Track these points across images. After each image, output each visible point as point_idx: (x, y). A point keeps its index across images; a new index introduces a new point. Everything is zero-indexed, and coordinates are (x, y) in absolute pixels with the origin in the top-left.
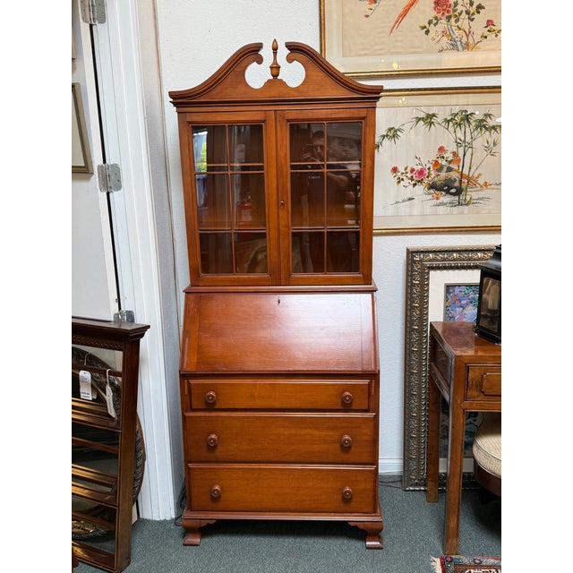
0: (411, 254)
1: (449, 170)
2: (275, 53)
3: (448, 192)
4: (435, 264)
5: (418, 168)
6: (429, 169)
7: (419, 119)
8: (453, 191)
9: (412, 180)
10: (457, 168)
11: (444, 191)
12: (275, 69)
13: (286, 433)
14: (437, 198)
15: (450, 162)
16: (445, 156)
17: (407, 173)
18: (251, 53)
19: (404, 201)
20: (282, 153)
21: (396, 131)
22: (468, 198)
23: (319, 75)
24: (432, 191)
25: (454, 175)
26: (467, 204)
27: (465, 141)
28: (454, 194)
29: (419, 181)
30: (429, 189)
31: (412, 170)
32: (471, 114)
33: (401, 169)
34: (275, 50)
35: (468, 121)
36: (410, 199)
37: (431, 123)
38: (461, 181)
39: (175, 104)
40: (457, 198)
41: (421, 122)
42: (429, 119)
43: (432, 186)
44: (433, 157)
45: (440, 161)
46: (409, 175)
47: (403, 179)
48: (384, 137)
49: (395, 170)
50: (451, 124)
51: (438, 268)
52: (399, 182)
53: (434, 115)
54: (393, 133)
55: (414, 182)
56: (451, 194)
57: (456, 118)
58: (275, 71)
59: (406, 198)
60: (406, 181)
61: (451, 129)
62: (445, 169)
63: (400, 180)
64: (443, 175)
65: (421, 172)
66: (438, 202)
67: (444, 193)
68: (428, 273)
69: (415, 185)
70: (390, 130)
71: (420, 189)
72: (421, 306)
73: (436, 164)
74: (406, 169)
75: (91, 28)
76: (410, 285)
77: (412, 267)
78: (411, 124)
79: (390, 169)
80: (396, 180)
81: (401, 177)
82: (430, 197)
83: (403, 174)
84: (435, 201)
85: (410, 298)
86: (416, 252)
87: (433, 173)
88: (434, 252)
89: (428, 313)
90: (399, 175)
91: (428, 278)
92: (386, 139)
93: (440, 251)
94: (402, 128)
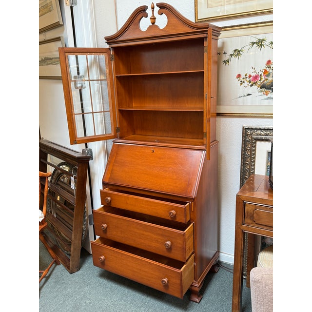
0: (245, 130)
2: (153, 11)
4: (259, 137)
5: (254, 75)
6: (261, 75)
7: (253, 43)
9: (250, 82)
12: (153, 19)
14: (267, 95)
16: (272, 66)
17: (246, 78)
18: (141, 12)
19: (244, 96)
21: (239, 51)
23: (175, 20)
24: (263, 90)
29: (254, 83)
30: (261, 88)
31: (250, 76)
33: (243, 76)
34: (153, 8)
36: (249, 95)
37: (261, 46)
39: (108, 43)
41: (255, 45)
42: (260, 43)
43: (263, 87)
44: (263, 66)
45: (268, 70)
46: (248, 79)
47: (244, 82)
48: (232, 55)
49: (239, 76)
51: (262, 140)
52: (241, 84)
53: (263, 40)
54: (238, 52)
55: (251, 84)
58: (153, 21)
59: (246, 94)
60: (246, 83)
62: (272, 75)
63: (242, 83)
64: (270, 79)
65: (256, 77)
66: (267, 97)
67: (271, 91)
68: (255, 143)
69: (251, 85)
70: (235, 51)
71: (255, 87)
72: (250, 163)
73: (265, 72)
74: (246, 75)
75: (72, 8)
76: (244, 150)
77: (245, 138)
78: (248, 47)
79: (236, 75)
80: (239, 83)
81: (243, 80)
82: (262, 93)
83: (244, 78)
84: (265, 97)
85: (244, 158)
86: (248, 129)
87: (263, 78)
88: (260, 129)
89: (254, 169)
90: (241, 79)
91: (255, 146)
92: (233, 57)
93: (264, 129)
94: (243, 49)
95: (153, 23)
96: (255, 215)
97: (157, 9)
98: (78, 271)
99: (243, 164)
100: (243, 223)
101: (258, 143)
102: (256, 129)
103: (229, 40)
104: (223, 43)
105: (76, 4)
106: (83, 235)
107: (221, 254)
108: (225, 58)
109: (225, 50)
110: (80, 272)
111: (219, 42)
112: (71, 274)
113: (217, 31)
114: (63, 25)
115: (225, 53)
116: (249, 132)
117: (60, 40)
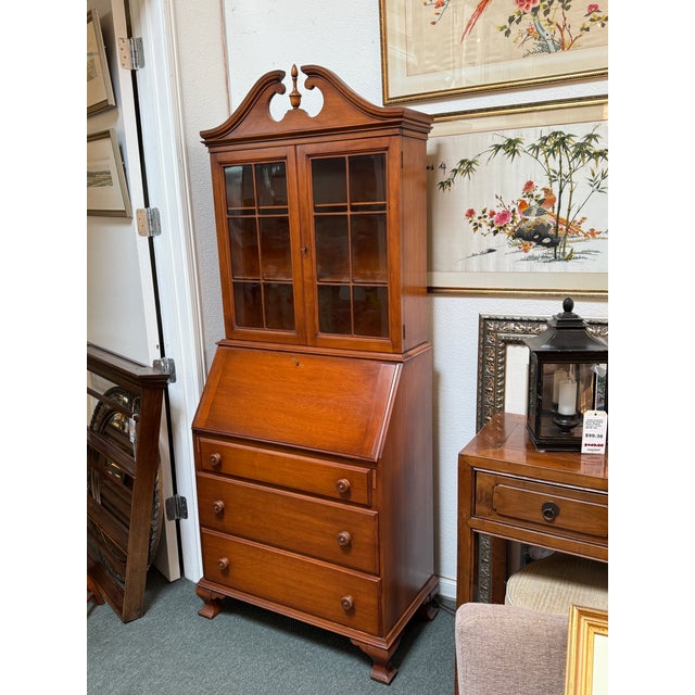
0: (484, 322)
1: (541, 212)
2: (295, 81)
3: (539, 242)
4: (512, 336)
5: (497, 211)
6: (514, 211)
7: (498, 147)
8: (546, 241)
9: (492, 226)
10: (551, 210)
11: (535, 240)
12: (296, 98)
13: (285, 514)
14: (526, 251)
15: (541, 202)
16: (535, 194)
17: (485, 217)
18: (271, 83)
19: (482, 253)
20: (303, 194)
21: (470, 163)
22: (568, 251)
24: (518, 241)
25: (548, 219)
26: (567, 260)
27: (560, 173)
28: (548, 245)
29: (501, 228)
30: (514, 238)
31: (492, 214)
32: (569, 136)
33: (478, 213)
34: (295, 76)
35: (564, 146)
36: (491, 251)
37: (514, 152)
38: (557, 228)
39: (207, 144)
40: (552, 250)
41: (501, 151)
42: (511, 147)
43: (518, 235)
44: (518, 195)
45: (527, 200)
46: (488, 220)
47: (480, 226)
48: (455, 171)
49: (471, 213)
50: (541, 151)
51: (516, 342)
52: (476, 229)
53: (517, 141)
54: (467, 166)
55: (494, 229)
56: (544, 245)
57: (548, 143)
58: (295, 100)
59: (485, 250)
60: (485, 228)
61: (542, 158)
62: (535, 211)
63: (477, 226)
64: (532, 219)
65: (504, 216)
66: (527, 255)
67: (534, 244)
68: (504, 348)
69: (496, 232)
70: (462, 162)
71: (502, 236)
72: (494, 390)
73: (523, 204)
74: (484, 212)
75: (134, 73)
76: (483, 362)
77: (485, 339)
78: (488, 155)
79: (465, 212)
80: (471, 226)
81: (478, 222)
82: (516, 248)
83: (480, 218)
84: (523, 255)
85: (483, 379)
86: (490, 319)
87: (519, 217)
88: (513, 321)
89: (503, 402)
90: (475, 219)
91: (504, 355)
92: (459, 174)
93: (521, 321)
94: (479, 159)
95: (296, 105)
96: (495, 497)
97: (302, 77)
98: (139, 617)
99: (482, 392)
100: (473, 513)
101: (510, 348)
102: (505, 320)
103: (449, 141)
104: (439, 146)
105: (143, 66)
106: (151, 540)
107: (442, 581)
108: (443, 176)
109: (442, 160)
110: (145, 619)
111: (430, 145)
112: (125, 623)
113: (425, 123)
114: (115, 107)
115: (443, 167)
116: (492, 326)
117: (109, 136)
